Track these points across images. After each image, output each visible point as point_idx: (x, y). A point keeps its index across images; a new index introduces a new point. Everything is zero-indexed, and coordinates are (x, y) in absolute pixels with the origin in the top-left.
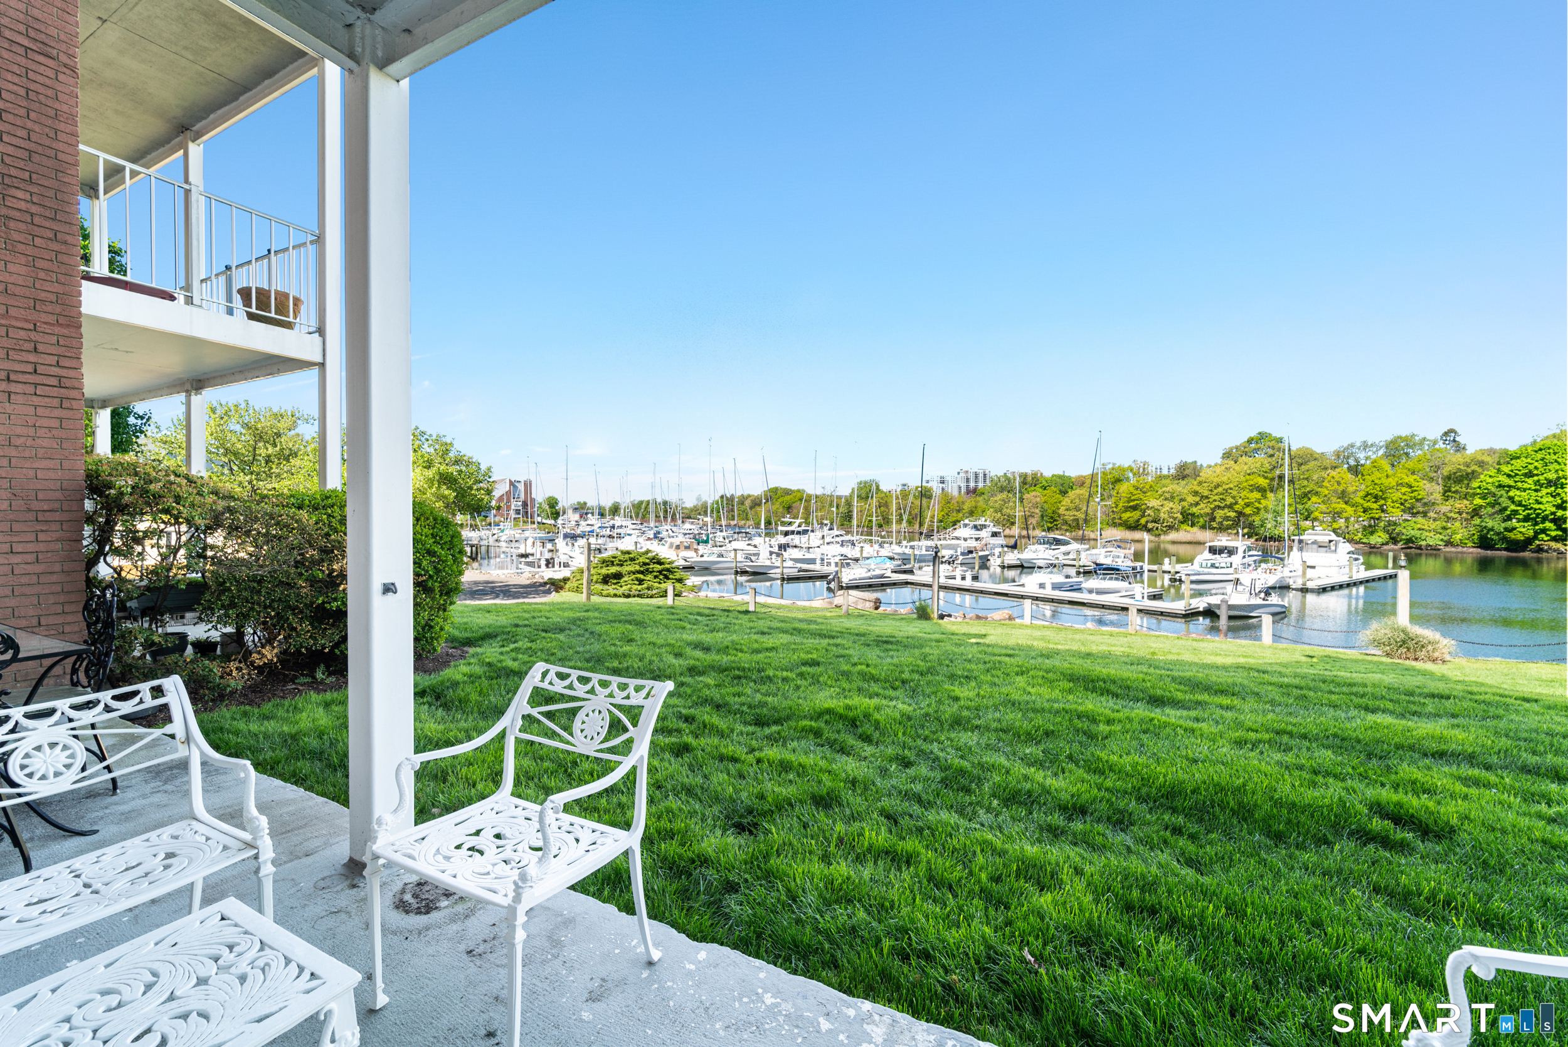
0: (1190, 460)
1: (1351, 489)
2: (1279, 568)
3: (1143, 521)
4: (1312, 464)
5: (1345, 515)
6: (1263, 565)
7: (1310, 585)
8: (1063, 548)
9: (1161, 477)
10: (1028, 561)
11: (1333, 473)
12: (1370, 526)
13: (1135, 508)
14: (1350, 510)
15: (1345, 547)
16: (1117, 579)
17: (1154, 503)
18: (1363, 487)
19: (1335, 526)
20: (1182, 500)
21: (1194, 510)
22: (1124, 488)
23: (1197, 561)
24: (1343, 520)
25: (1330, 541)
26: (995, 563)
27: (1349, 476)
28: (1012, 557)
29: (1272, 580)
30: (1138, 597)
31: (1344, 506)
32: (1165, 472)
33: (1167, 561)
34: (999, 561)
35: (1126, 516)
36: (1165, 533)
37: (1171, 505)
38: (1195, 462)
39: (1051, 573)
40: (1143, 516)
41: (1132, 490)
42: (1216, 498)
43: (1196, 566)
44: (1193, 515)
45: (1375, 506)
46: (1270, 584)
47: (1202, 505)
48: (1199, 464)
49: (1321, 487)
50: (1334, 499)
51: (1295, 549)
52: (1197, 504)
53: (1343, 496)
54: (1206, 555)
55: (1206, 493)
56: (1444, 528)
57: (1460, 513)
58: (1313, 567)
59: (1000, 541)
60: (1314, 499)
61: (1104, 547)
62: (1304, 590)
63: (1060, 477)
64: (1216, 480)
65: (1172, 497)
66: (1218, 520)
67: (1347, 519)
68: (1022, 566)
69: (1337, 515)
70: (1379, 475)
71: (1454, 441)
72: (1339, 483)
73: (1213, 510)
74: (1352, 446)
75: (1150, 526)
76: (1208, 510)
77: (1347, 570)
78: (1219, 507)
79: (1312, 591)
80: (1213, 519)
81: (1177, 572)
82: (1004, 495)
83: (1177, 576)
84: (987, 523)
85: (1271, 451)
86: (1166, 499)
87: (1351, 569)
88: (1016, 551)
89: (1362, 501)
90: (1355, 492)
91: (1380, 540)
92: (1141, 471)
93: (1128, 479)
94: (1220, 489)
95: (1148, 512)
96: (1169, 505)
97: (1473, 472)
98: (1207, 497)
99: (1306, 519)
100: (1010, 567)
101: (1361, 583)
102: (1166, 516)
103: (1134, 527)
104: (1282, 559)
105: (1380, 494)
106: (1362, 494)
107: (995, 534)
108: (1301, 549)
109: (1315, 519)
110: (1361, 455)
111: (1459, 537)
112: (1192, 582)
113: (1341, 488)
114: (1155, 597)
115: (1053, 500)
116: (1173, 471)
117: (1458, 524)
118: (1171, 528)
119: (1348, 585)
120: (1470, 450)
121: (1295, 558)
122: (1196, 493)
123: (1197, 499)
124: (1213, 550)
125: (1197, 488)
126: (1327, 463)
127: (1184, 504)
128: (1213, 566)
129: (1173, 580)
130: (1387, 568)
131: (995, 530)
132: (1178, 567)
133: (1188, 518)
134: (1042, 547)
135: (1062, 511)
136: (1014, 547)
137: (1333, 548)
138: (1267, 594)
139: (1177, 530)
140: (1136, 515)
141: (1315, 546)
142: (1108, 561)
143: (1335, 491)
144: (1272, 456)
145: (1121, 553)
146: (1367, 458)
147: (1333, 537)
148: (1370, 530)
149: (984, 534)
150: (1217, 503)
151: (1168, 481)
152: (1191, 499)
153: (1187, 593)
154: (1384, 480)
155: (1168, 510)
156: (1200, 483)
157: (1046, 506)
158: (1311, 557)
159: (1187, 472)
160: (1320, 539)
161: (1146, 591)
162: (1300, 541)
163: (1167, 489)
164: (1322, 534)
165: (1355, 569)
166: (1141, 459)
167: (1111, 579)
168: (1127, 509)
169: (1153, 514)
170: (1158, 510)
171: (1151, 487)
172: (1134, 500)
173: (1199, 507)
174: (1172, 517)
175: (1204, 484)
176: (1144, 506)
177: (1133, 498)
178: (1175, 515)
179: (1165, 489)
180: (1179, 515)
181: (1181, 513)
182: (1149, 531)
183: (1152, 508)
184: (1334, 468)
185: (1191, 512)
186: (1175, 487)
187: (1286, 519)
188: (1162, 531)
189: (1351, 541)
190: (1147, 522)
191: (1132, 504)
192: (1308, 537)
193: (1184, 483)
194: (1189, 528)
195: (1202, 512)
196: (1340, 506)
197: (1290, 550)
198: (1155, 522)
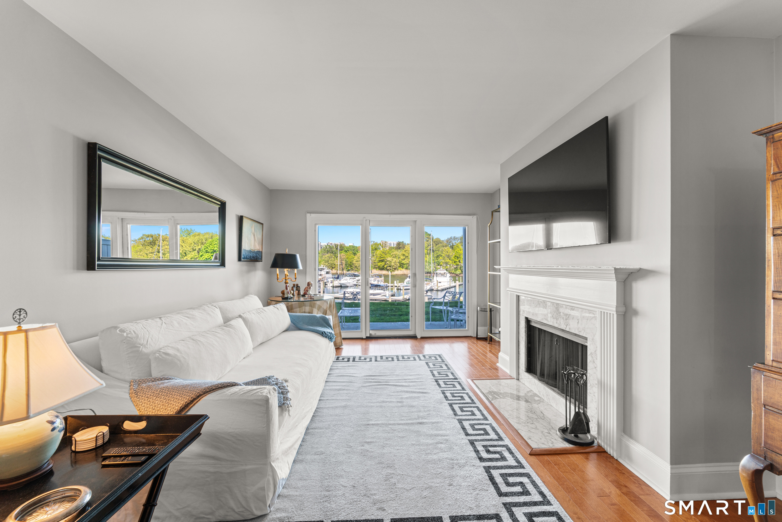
0: (401, 241)
1: (451, 254)
2: (430, 283)
3: (385, 266)
4: (439, 244)
5: (449, 264)
7: (439, 289)
8: (357, 278)
9: (391, 248)
10: (343, 284)
11: (446, 248)
12: (456, 268)
13: (382, 261)
14: (451, 262)
15: (449, 275)
16: (380, 289)
17: (389, 259)
18: (454, 253)
19: (447, 268)
20: (399, 258)
21: (403, 262)
22: (378, 252)
23: (405, 282)
24: (449, 266)
25: (445, 273)
26: (330, 285)
27: (450, 249)
28: (337, 283)
30: (388, 296)
31: (449, 260)
32: (392, 246)
33: (395, 282)
34: (331, 285)
35: (380, 264)
36: (394, 271)
37: (395, 259)
38: (403, 242)
39: (354, 288)
40: (385, 264)
41: (381, 253)
43: (405, 284)
44: (403, 264)
45: (457, 260)
46: (428, 289)
47: (406, 260)
48: (404, 243)
49: (442, 253)
50: (446, 258)
51: (435, 276)
52: (404, 259)
53: (448, 256)
54: (408, 279)
55: (407, 255)
58: (440, 282)
59: (330, 275)
60: (441, 258)
61: (373, 277)
62: (437, 290)
63: (353, 247)
65: (396, 256)
67: (450, 265)
68: (341, 287)
69: (447, 263)
70: (458, 250)
72: (447, 252)
74: (451, 238)
75: (388, 268)
77: (449, 283)
81: (399, 286)
82: (329, 255)
83: (399, 288)
84: (324, 268)
86: (393, 257)
87: (450, 283)
88: (338, 280)
89: (454, 259)
90: (452, 255)
91: (459, 273)
92: (384, 244)
93: (379, 249)
95: (387, 262)
98: (407, 257)
99: (438, 265)
100: (336, 287)
101: (453, 287)
102: (394, 264)
103: (382, 269)
104: (431, 280)
105: (459, 256)
106: (454, 256)
107: (327, 273)
108: (436, 276)
109: (441, 265)
110: (454, 242)
112: (405, 290)
113: (448, 254)
114: (393, 295)
115: (350, 257)
116: (395, 245)
118: (395, 269)
119: (450, 288)
121: (435, 279)
122: (404, 255)
123: (404, 257)
125: (404, 253)
126: (444, 244)
127: (400, 259)
129: (398, 289)
130: (460, 282)
131: (328, 271)
132: (399, 284)
133: (401, 265)
134: (348, 278)
135: (354, 262)
136: (338, 278)
137: (445, 275)
139: (398, 270)
140: (383, 263)
141: (440, 275)
142: (376, 283)
143: (446, 255)
144: (428, 241)
145: (380, 279)
146: (455, 243)
147: (445, 272)
148: (456, 269)
149: (323, 273)
151: (394, 250)
152: (402, 257)
153: (403, 294)
154: (460, 251)
155: (394, 262)
157: (347, 260)
158: (440, 279)
159: (401, 246)
160: (441, 272)
161: (390, 294)
162: (437, 274)
163: (394, 253)
165: (451, 283)
166: (384, 240)
167: (377, 290)
168: (380, 261)
169: (389, 263)
170: (391, 262)
171: (388, 252)
172: (382, 258)
173: (405, 261)
174: (396, 265)
175: (407, 252)
176: (386, 260)
177: (382, 257)
178: (397, 264)
179: (393, 253)
180: (398, 264)
181: (399, 263)
182: (388, 270)
183: (389, 261)
184: (446, 246)
185: (402, 262)
186: (397, 252)
187: (432, 265)
188: (392, 270)
189: (450, 273)
190: (387, 267)
191: (381, 259)
192: (438, 272)
193: (400, 250)
194: (402, 269)
195: (406, 262)
196: (448, 260)
197: (433, 276)
198: (390, 267)
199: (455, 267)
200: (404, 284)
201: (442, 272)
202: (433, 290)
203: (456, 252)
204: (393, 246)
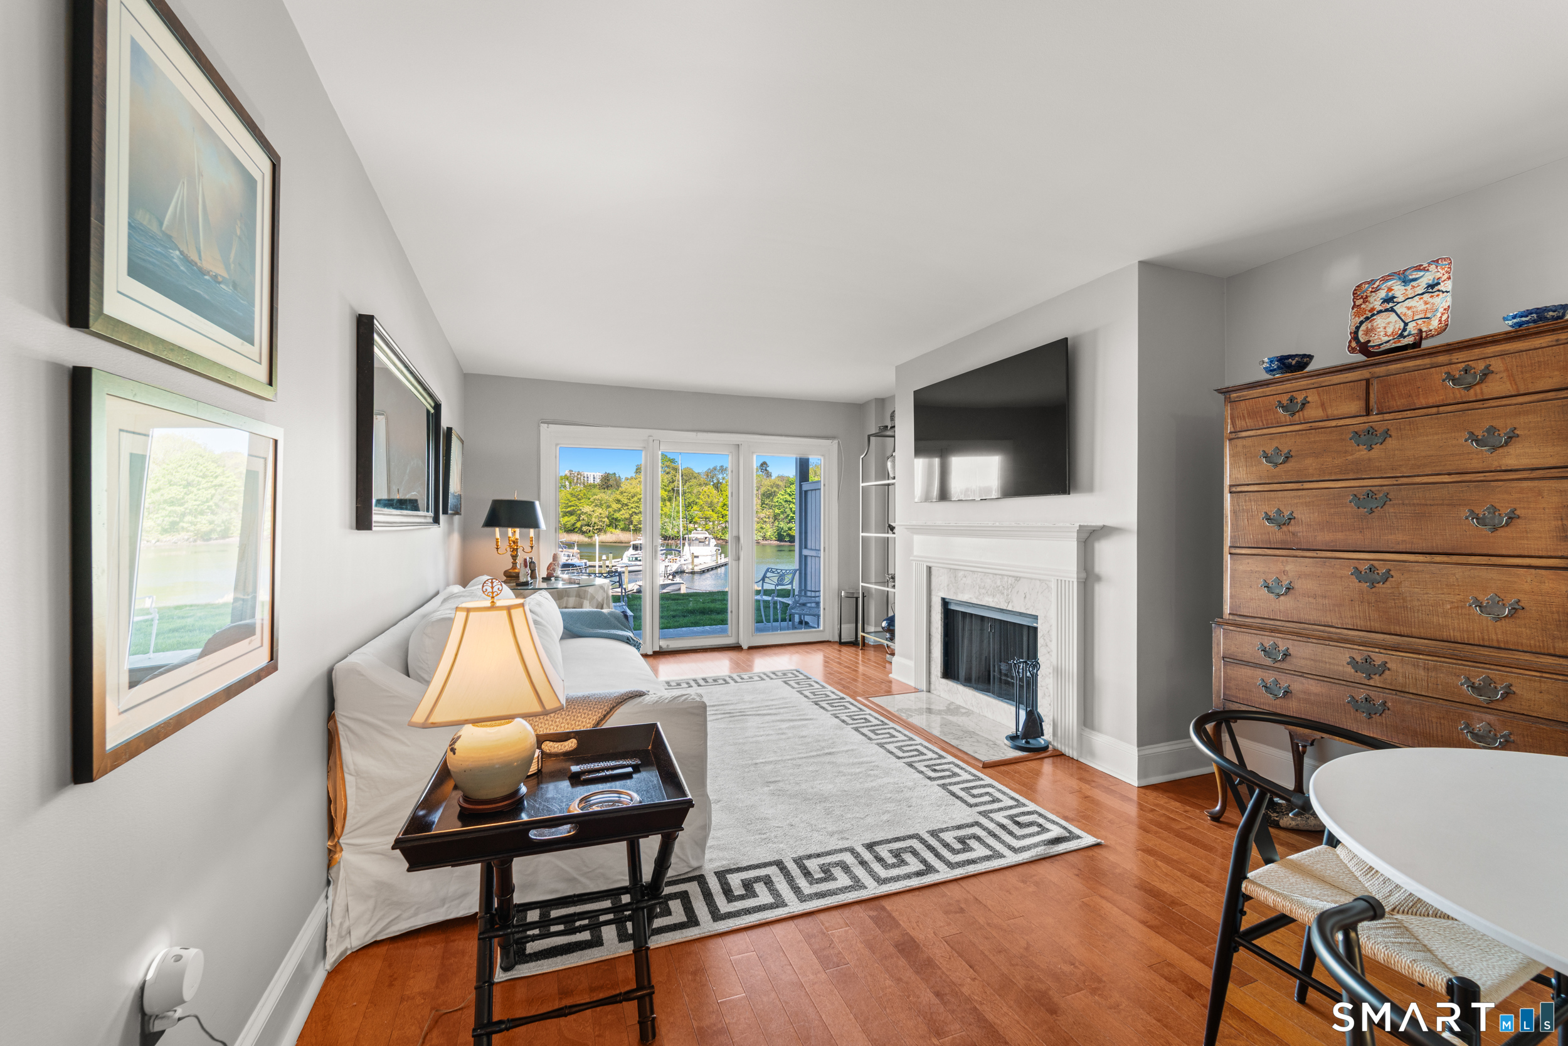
0: (611, 473)
1: (715, 501)
2: (678, 558)
3: (578, 525)
4: (693, 482)
5: (712, 519)
6: (669, 557)
7: (697, 569)
9: (590, 487)
11: (705, 489)
13: (571, 513)
14: (715, 516)
15: (713, 542)
17: (587, 509)
18: (721, 499)
19: (707, 528)
20: (609, 507)
21: (617, 515)
24: (711, 523)
25: (706, 538)
27: (714, 491)
29: (674, 567)
31: (712, 513)
35: (566, 519)
36: (596, 535)
37: (600, 510)
40: (578, 520)
41: (569, 496)
42: (633, 505)
43: (625, 560)
44: (616, 519)
47: (623, 511)
48: (617, 476)
49: (699, 498)
50: (706, 508)
51: (686, 544)
52: (620, 510)
53: (711, 505)
54: (631, 551)
55: (626, 501)
56: (762, 528)
57: (769, 518)
58: (697, 557)
60: (695, 508)
62: (693, 573)
64: (633, 491)
65: (601, 505)
66: (635, 523)
67: (713, 522)
69: (707, 519)
71: (766, 470)
72: (708, 496)
73: (631, 515)
74: (713, 470)
75: (584, 529)
76: (627, 516)
77: (715, 558)
78: (636, 514)
79: (697, 573)
80: (631, 522)
85: (668, 470)
86: (596, 506)
87: (717, 558)
89: (721, 510)
90: (717, 503)
92: (576, 480)
93: (565, 488)
94: (635, 499)
95: (583, 517)
96: (599, 511)
97: (775, 492)
98: (627, 505)
99: (690, 523)
101: (722, 566)
102: (596, 520)
103: (572, 530)
104: (680, 552)
106: (721, 504)
108: (690, 545)
109: (695, 523)
110: (720, 476)
111: (769, 534)
113: (709, 500)
116: (598, 481)
117: (768, 525)
118: (600, 530)
119: (716, 568)
120: (773, 477)
121: (687, 551)
122: (618, 501)
123: (620, 506)
124: (636, 548)
125: (620, 497)
127: (610, 509)
128: (636, 559)
133: (613, 522)
137: (707, 543)
138: (674, 576)
139: (605, 532)
140: (573, 519)
141: (697, 542)
143: (706, 502)
146: (723, 479)
147: (707, 535)
150: (633, 510)
151: (596, 490)
152: (615, 506)
155: (598, 514)
156: (622, 493)
158: (697, 549)
159: (611, 482)
162: (689, 539)
163: (597, 497)
164: (700, 534)
165: (719, 558)
168: (566, 514)
169: (586, 519)
170: (590, 515)
171: (584, 495)
172: (571, 506)
173: (621, 513)
174: (601, 521)
175: (625, 494)
176: (579, 512)
177: (570, 504)
178: (604, 520)
179: (594, 497)
180: (606, 519)
181: (608, 518)
182: (583, 533)
183: (586, 513)
184: (706, 484)
185: (615, 517)
186: (603, 495)
187: (681, 522)
188: (594, 533)
189: (716, 538)
190: (582, 526)
191: (569, 509)
192: (693, 535)
193: (610, 492)
194: (613, 530)
195: (623, 517)
196: (709, 513)
197: (684, 545)
198: (588, 525)
199: (723, 525)
200: (623, 561)
201: (701, 536)
202: (683, 572)
203: (725, 497)
204: (592, 482)
